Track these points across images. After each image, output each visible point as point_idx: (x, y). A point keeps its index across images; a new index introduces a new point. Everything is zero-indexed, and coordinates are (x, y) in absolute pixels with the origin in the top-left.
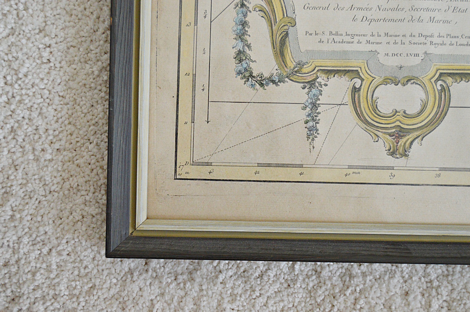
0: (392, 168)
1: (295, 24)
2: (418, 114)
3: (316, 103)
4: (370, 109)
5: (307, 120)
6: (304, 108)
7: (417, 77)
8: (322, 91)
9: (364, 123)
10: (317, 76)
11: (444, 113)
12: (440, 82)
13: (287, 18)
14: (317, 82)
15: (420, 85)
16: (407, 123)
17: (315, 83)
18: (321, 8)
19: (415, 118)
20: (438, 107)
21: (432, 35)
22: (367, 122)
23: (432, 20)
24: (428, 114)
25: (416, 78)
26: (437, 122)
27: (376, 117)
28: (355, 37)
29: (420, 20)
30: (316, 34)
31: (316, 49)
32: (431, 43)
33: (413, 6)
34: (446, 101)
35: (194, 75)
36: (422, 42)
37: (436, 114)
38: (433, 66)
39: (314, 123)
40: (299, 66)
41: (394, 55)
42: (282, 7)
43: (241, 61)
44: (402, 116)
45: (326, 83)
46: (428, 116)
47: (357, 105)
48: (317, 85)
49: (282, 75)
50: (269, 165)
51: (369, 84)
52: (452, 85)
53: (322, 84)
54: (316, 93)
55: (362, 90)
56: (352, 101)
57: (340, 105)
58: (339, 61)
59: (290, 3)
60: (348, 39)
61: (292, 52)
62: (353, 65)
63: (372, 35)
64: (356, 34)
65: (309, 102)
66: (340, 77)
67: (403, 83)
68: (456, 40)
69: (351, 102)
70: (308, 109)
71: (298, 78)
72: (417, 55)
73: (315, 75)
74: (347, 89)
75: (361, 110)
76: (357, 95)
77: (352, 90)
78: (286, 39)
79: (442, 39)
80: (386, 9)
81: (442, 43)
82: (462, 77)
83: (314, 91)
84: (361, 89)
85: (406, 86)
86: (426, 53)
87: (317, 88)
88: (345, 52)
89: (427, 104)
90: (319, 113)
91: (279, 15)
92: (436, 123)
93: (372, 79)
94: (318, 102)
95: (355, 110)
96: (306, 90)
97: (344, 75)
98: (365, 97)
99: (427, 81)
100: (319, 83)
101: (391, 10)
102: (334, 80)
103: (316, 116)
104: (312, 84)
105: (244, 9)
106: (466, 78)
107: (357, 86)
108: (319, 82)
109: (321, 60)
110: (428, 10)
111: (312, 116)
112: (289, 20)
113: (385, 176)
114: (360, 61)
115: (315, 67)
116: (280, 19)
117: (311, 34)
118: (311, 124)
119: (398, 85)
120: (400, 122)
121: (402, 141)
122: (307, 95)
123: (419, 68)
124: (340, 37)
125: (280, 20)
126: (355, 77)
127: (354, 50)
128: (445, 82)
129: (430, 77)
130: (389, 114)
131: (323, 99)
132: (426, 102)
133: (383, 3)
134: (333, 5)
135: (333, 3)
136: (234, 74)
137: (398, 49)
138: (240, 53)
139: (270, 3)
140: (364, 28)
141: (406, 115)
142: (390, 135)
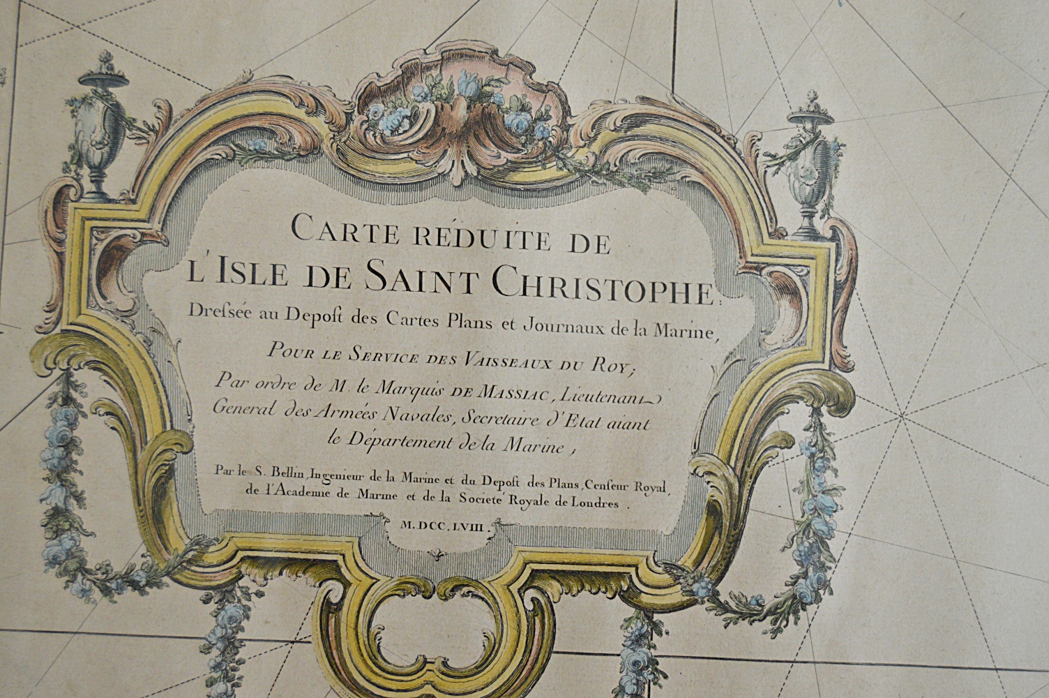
1: (190, 447)
2: (477, 668)
3: (234, 638)
4: (362, 655)
5: (211, 677)
6: (206, 650)
7: (477, 581)
8: (249, 609)
9: (348, 688)
10: (240, 572)
11: (538, 666)
12: (531, 593)
13: (172, 432)
14: (239, 587)
15: (483, 599)
16: (451, 690)
17: (233, 589)
18: (256, 410)
19: (470, 679)
20: (525, 651)
21: (515, 480)
22: (354, 686)
23: (514, 444)
24: (501, 669)
25: (474, 583)
26: (522, 687)
27: (376, 674)
28: (334, 481)
29: (487, 445)
30: (241, 473)
31: (240, 509)
32: (513, 499)
33: (471, 412)
34: (546, 636)
36: (491, 498)
37: (521, 667)
38: (515, 555)
39: (229, 685)
40: (197, 547)
41: (423, 525)
42: (162, 407)
43: (58, 533)
44: (438, 673)
45: (262, 589)
46: (502, 673)
47: (333, 645)
48: (239, 593)
49: (155, 568)
51: (362, 594)
52: (559, 601)
53: (250, 592)
54: (235, 614)
55: (345, 609)
56: (322, 635)
57: (292, 642)
58: (292, 537)
59: (182, 396)
60: (316, 485)
61: (183, 514)
62: (326, 549)
63: (374, 478)
64: (335, 473)
65: (219, 635)
66: (294, 576)
67: (442, 594)
68: (573, 491)
69: (319, 636)
70: (215, 652)
71: (194, 577)
72: (479, 528)
73: (235, 570)
74: (310, 606)
75: (342, 656)
76: (332, 621)
77: (322, 607)
78: (167, 482)
79: (539, 489)
80: (410, 417)
81: (539, 500)
82: (584, 581)
83: (231, 609)
84: (342, 605)
85: (450, 600)
86: (499, 523)
87: (239, 601)
88: (307, 518)
89: (500, 645)
90: (241, 662)
91: (153, 426)
92: (519, 691)
93: (370, 581)
94: (240, 636)
95: (327, 656)
96: (212, 606)
97: (304, 573)
98: (353, 626)
99: (500, 590)
100: (244, 590)
101: (420, 417)
102: (280, 583)
103: (234, 669)
105: (71, 410)
106: (592, 583)
107: (335, 599)
108: (243, 587)
109: (249, 535)
110: (506, 420)
111: (224, 668)
112: (176, 437)
114: (344, 539)
115: (237, 551)
116: (155, 434)
117: (228, 473)
118: (221, 687)
119: (430, 597)
120: (433, 687)
122: (215, 619)
123: (482, 558)
124: (296, 480)
125: (157, 437)
126: (329, 576)
127: (330, 512)
128: (543, 592)
129: (507, 579)
130: (407, 667)
131: (251, 629)
132: (497, 641)
133: (401, 402)
134: (284, 404)
135: (284, 399)
136: (40, 563)
137: (432, 512)
138: (56, 513)
139: (132, 396)
140: (355, 459)
141: (447, 670)
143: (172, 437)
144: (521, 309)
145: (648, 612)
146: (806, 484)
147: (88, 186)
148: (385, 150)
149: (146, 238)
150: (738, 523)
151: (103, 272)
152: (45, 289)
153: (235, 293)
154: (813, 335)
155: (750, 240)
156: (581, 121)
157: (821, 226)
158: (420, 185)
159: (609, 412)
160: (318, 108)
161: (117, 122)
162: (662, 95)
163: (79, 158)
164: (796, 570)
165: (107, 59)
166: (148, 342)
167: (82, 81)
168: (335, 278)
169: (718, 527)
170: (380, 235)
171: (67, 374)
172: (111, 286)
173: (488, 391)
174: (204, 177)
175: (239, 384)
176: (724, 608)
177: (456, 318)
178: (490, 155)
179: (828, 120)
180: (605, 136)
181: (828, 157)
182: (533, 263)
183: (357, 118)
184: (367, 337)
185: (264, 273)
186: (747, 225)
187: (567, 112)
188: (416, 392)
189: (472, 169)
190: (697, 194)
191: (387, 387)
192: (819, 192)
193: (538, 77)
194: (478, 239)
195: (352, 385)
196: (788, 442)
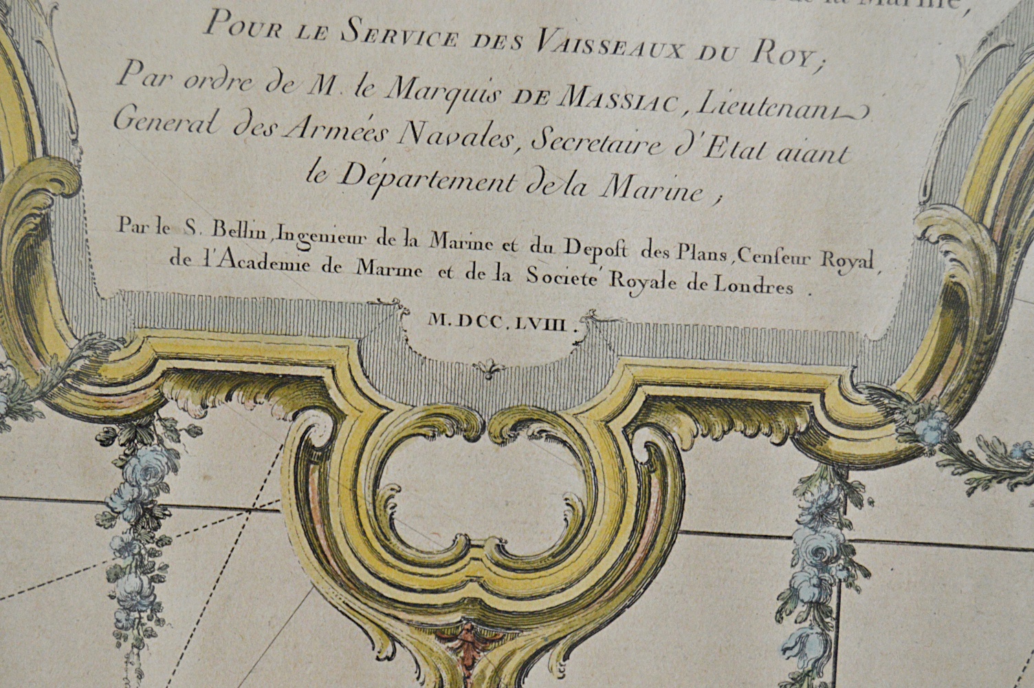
1: (75, 185)
2: (553, 556)
3: (152, 502)
4: (364, 533)
5: (115, 566)
6: (107, 521)
7: (554, 413)
8: (178, 455)
9: (341, 586)
10: (162, 395)
11: (655, 553)
12: (645, 434)
13: (46, 161)
14: (160, 419)
15: (564, 443)
16: (511, 592)
17: (150, 423)
18: (185, 125)
19: (543, 573)
20: (634, 530)
21: (621, 245)
22: (351, 583)
23: (620, 185)
24: (594, 558)
25: (550, 417)
26: (629, 589)
27: (387, 564)
28: (317, 246)
29: (573, 186)
30: (162, 229)
31: (160, 289)
32: (616, 278)
33: (548, 130)
34: (668, 506)
36: (580, 275)
37: (626, 556)
38: (618, 371)
39: (145, 579)
40: (90, 353)
41: (466, 321)
42: (27, 119)
44: (489, 564)
45: (197, 423)
46: (595, 564)
47: (317, 515)
48: (160, 429)
49: (20, 386)
51: (363, 433)
52: (691, 447)
53: (178, 427)
54: (154, 463)
55: (335, 457)
56: (297, 498)
57: (249, 511)
58: (248, 337)
59: (61, 100)
60: (286, 251)
61: (66, 299)
62: (303, 358)
63: (384, 240)
64: (318, 232)
65: (127, 497)
66: (252, 402)
67: (497, 434)
68: (717, 266)
69: (294, 501)
70: (122, 525)
71: (85, 403)
72: (557, 325)
73: (152, 392)
74: (277, 451)
75: (332, 534)
76: (315, 477)
77: (297, 454)
78: (38, 244)
79: (660, 261)
80: (444, 138)
81: (660, 279)
82: (733, 415)
83: (147, 455)
84: (331, 451)
85: (510, 445)
86: (592, 317)
87: (161, 442)
88: (273, 306)
89: (592, 519)
90: (164, 542)
91: (14, 151)
92: (623, 595)
93: (378, 412)
94: (162, 499)
95: (306, 533)
96: (116, 450)
97: (268, 396)
98: (349, 485)
99: (593, 428)
100: (168, 424)
101: (461, 139)
102: (230, 413)
103: (152, 554)
104: (137, 427)
106: (747, 418)
107: (319, 440)
108: (166, 420)
109: (176, 333)
110: (606, 145)
111: (136, 551)
112: (52, 169)
114: (333, 341)
115: (156, 361)
116: (17, 164)
117: (140, 229)
118: (131, 582)
119: (476, 439)
120: (482, 586)
121: (487, 661)
122: (120, 471)
123: (564, 375)
124: (254, 243)
125: (20, 169)
126: (308, 402)
127: (311, 298)
128: (665, 433)
129: (605, 411)
130: (439, 552)
131: (179, 489)
132: (588, 512)
133: (429, 112)
134: (233, 115)
135: (231, 106)
137: (482, 297)
140: (352, 209)
141: (505, 559)
142: (443, 636)
143: (45, 168)
145: (839, 468)
150: (995, 321)
159: (780, 132)
169: (961, 328)
173: (577, 96)
175: (156, 80)
176: (967, 463)
184: (371, 2)
188: (454, 97)
191: (405, 87)
195: (345, 84)
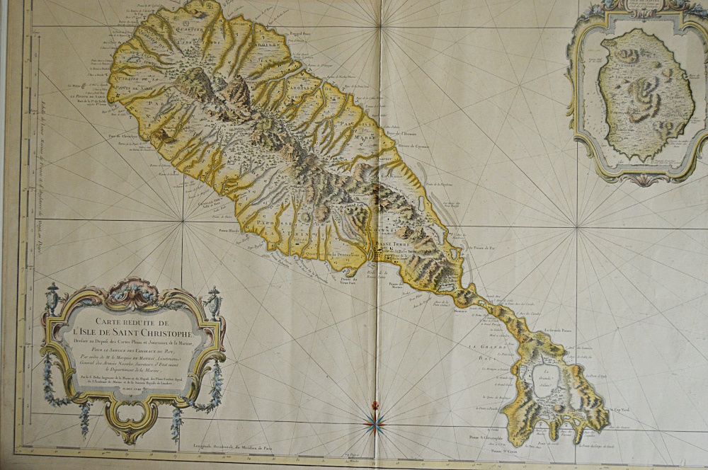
0: (127, 450)
1: (75, 372)
2: (140, 421)
3: (86, 415)
4: (115, 418)
5: (82, 424)
6: (81, 418)
8: (90, 408)
9: (112, 426)
10: (88, 400)
11: (154, 420)
12: (152, 404)
15: (141, 406)
16: (135, 426)
17: (86, 404)
18: (90, 363)
19: (139, 424)
20: (151, 417)
21: (148, 378)
23: (147, 370)
25: (139, 402)
26: (151, 426)
27: (118, 423)
28: (107, 379)
29: (141, 371)
30: (87, 377)
31: (87, 386)
32: (147, 383)
33: (138, 363)
34: (156, 414)
35: (23, 399)
36: (142, 383)
37: (150, 421)
38: (148, 395)
39: (86, 425)
40: (78, 394)
41: (128, 389)
42: (69, 363)
43: (47, 392)
44: (132, 422)
45: (92, 404)
46: (146, 422)
47: (108, 416)
49: (69, 399)
50: (63, 448)
51: (114, 405)
52: (159, 406)
53: (90, 404)
55: (111, 408)
56: (106, 414)
57: (99, 416)
58: (98, 392)
59: (73, 360)
60: (103, 380)
61: (75, 387)
62: (106, 395)
63: (116, 378)
64: (108, 377)
65: (83, 414)
66: (99, 401)
67: (132, 404)
68: (161, 381)
70: (83, 418)
71: (77, 401)
72: (140, 390)
73: (86, 400)
74: (103, 407)
75: (111, 419)
76: (108, 411)
77: (106, 408)
78: (71, 380)
79: (154, 380)
80: (124, 364)
81: (153, 383)
82: (164, 401)
83: (86, 408)
85: (134, 406)
86: (144, 388)
87: (87, 406)
88: (102, 388)
89: (145, 416)
90: (88, 420)
91: (67, 368)
93: (116, 402)
94: (88, 414)
95: (107, 419)
96: (81, 408)
97: (102, 400)
98: (113, 412)
99: (145, 403)
101: (126, 364)
102: (97, 402)
103: (87, 422)
104: (84, 404)
105: (49, 364)
106: (166, 402)
107: (108, 406)
108: (88, 403)
109: (89, 391)
110: (145, 365)
111: (85, 421)
112: (72, 370)
113: (123, 455)
114: (110, 392)
115: (87, 395)
117: (84, 377)
118: (84, 426)
119: (130, 405)
120: (131, 425)
121: (132, 436)
122: (82, 410)
123: (141, 396)
124: (99, 379)
125: (68, 370)
126: (107, 401)
127: (107, 386)
128: (155, 404)
129: (147, 401)
130: (125, 421)
131: (90, 413)
133: (122, 361)
134: (96, 362)
135: (95, 360)
136: (44, 398)
137: (130, 386)
138: (47, 387)
139: (62, 361)
140: (112, 374)
141: (134, 422)
142: (126, 432)
144: (148, 339)
145: (179, 408)
146: (214, 378)
147: (51, 313)
148: (117, 303)
149: (64, 325)
150: (199, 388)
151: (55, 333)
152: (43, 337)
153: (84, 337)
154: (215, 343)
155: (200, 322)
156: (161, 295)
157: (217, 318)
158: (125, 311)
159: (169, 362)
160: (101, 293)
161: (57, 298)
162: (180, 288)
163: (48, 307)
164: (212, 398)
165: (53, 284)
166: (65, 348)
167: (49, 289)
168: (106, 333)
169: (195, 389)
170: (116, 323)
171: (48, 356)
172: (57, 336)
173: (141, 358)
174: (76, 310)
175: (86, 357)
176: (196, 407)
177: (134, 341)
178: (140, 304)
179: (218, 293)
180: (167, 298)
181: (218, 302)
182: (150, 328)
183: (110, 296)
184: (114, 346)
185: (90, 332)
186: (199, 318)
187: (157, 293)
188: (125, 359)
189: (136, 307)
190: (188, 311)
191: (118, 358)
192: (216, 310)
193: (150, 285)
194: (138, 323)
195: (111, 357)
196: (210, 369)
